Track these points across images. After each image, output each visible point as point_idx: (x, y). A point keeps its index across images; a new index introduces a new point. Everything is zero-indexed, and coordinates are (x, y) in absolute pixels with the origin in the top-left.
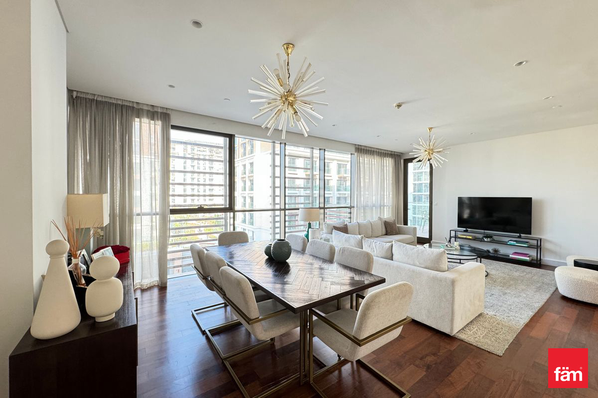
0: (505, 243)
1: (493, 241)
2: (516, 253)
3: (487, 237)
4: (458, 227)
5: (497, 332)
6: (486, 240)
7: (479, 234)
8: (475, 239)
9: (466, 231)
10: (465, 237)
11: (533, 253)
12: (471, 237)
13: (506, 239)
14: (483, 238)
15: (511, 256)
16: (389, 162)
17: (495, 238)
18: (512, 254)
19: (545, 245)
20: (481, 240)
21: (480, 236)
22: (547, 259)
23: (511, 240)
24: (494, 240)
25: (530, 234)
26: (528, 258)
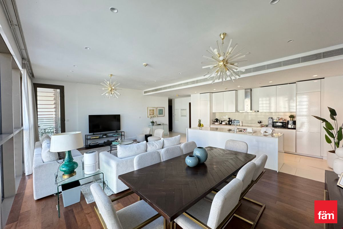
1: (107, 137)
4: (89, 133)
6: (104, 136)
7: (100, 134)
9: (94, 134)
10: (95, 137)
12: (98, 137)
17: (108, 135)
20: (103, 137)
25: (120, 130)
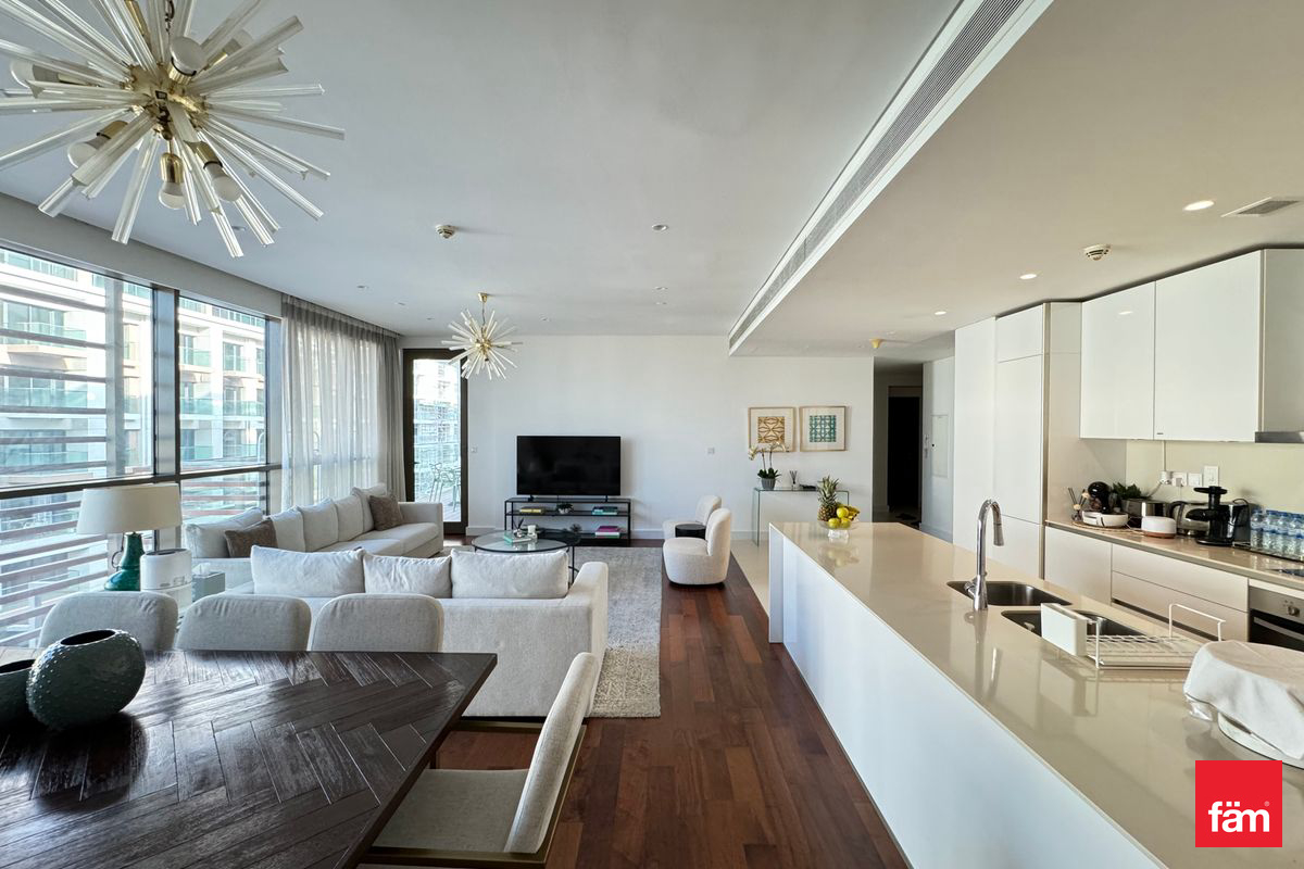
0: (588, 514)
1: (573, 513)
2: (602, 528)
3: (563, 507)
4: (519, 493)
5: (637, 675)
6: (562, 512)
7: (551, 501)
8: (546, 513)
9: (531, 500)
10: (530, 511)
11: (622, 524)
12: (539, 511)
13: (589, 507)
14: (557, 510)
15: (597, 534)
16: (371, 353)
17: (575, 506)
18: (598, 531)
19: (636, 509)
20: (555, 514)
21: (553, 506)
22: (639, 530)
23: (595, 508)
24: (572, 511)
25: (619, 494)
26: (617, 534)
